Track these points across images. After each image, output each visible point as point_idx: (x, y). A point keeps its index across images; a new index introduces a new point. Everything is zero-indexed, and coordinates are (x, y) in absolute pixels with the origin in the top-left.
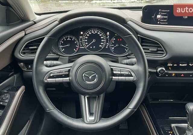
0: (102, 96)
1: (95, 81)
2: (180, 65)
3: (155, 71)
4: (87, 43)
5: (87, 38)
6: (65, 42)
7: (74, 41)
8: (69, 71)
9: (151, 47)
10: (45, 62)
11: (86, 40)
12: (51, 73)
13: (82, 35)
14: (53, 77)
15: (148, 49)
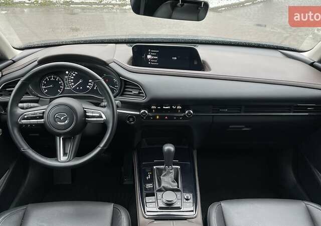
0: (78, 137)
1: (66, 122)
2: (164, 107)
3: (139, 113)
4: (73, 84)
5: (72, 77)
6: (48, 83)
7: (59, 81)
8: (43, 113)
9: (134, 90)
10: (20, 105)
11: (72, 81)
12: (25, 115)
13: (67, 75)
14: (27, 119)
15: (131, 92)
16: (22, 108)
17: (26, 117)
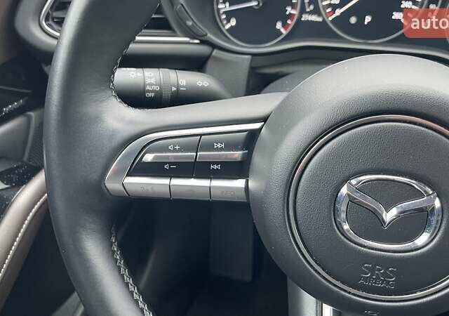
8: (251, 140)
16: (135, 99)
17: (149, 158)
